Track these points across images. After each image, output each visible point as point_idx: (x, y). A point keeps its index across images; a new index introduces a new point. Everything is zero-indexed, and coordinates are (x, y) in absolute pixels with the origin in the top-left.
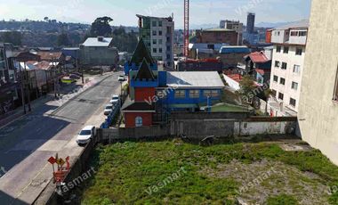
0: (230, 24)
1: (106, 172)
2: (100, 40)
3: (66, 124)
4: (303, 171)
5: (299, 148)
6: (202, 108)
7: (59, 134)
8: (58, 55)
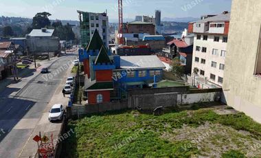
0: (146, 19)
1: (85, 144)
2: (44, 31)
3: (32, 103)
4: (238, 130)
5: (228, 112)
6: (151, 85)
7: (29, 113)
8: (8, 44)
